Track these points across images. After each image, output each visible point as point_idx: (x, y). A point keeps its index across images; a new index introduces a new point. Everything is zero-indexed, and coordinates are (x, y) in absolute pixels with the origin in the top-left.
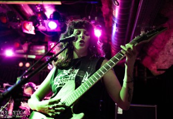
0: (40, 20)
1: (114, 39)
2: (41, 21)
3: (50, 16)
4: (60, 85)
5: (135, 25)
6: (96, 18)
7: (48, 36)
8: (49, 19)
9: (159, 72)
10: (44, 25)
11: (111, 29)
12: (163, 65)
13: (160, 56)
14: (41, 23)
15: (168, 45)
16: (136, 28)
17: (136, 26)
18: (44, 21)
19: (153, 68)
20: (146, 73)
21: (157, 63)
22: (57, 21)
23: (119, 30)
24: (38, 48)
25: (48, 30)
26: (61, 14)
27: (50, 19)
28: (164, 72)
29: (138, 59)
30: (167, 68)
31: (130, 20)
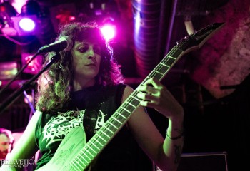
0: (5, 18)
1: (139, 40)
2: (7, 20)
3: (22, 10)
4: (56, 138)
5: (174, 12)
6: (103, 6)
7: (20, 44)
8: (19, 15)
9: (223, 91)
10: (12, 25)
11: (132, 22)
12: (231, 78)
13: (223, 63)
14: (6, 22)
15: (236, 43)
16: (175, 17)
17: (176, 14)
18: (12, 18)
19: (214, 85)
20: (201, 96)
21: (218, 75)
22: (35, 16)
23: (147, 23)
24: (5, 66)
25: (20, 34)
26: (40, 4)
27: (23, 15)
28: (233, 90)
29: (185, 71)
30: (238, 82)
31: (162, 12)
